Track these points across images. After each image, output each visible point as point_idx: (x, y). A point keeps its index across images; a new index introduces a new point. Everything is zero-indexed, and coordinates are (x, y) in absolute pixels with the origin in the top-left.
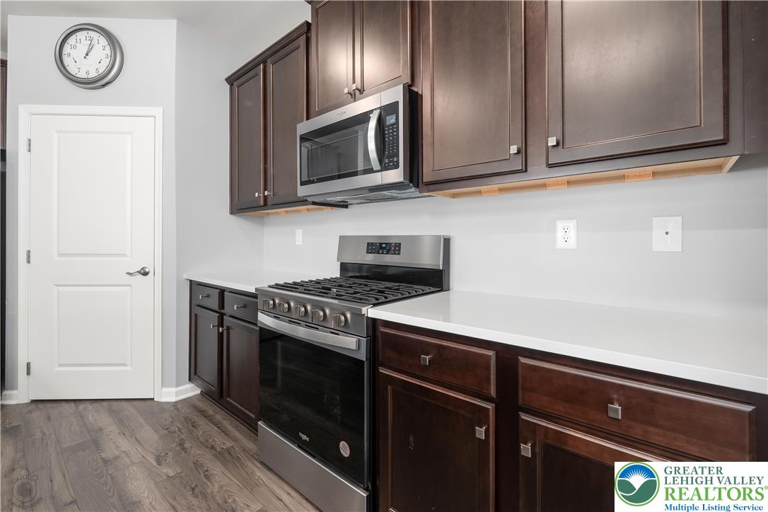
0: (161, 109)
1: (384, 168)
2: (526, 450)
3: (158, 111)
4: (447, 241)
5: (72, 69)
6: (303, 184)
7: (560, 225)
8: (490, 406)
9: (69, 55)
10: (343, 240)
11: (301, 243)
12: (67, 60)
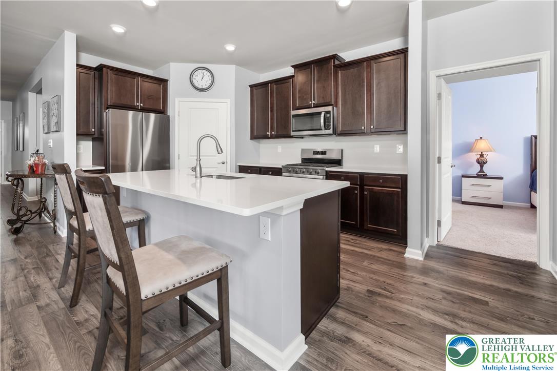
0: (230, 100)
1: (326, 129)
2: (366, 193)
3: (229, 101)
4: (342, 150)
5: (196, 85)
6: (293, 131)
7: (376, 146)
8: (358, 186)
9: (195, 79)
10: (303, 150)
11: (280, 151)
12: (194, 81)
